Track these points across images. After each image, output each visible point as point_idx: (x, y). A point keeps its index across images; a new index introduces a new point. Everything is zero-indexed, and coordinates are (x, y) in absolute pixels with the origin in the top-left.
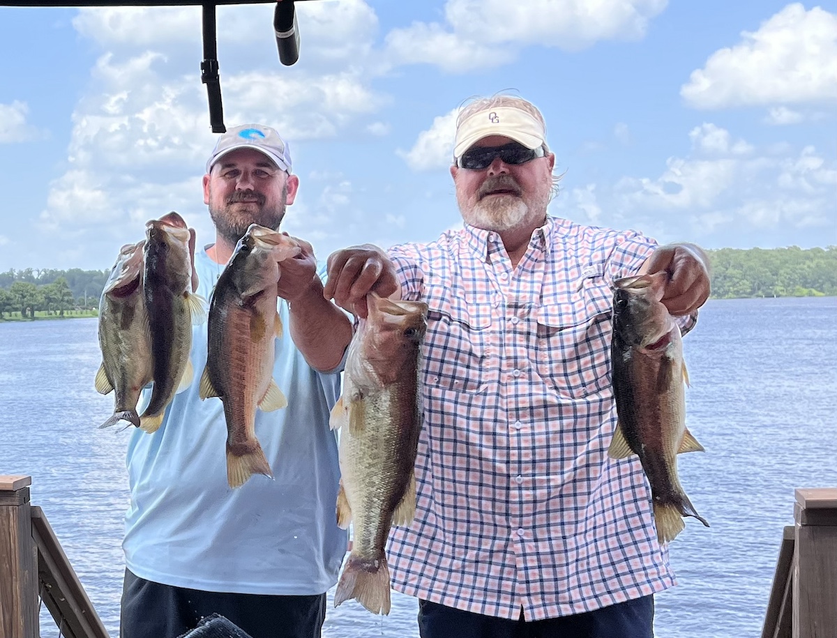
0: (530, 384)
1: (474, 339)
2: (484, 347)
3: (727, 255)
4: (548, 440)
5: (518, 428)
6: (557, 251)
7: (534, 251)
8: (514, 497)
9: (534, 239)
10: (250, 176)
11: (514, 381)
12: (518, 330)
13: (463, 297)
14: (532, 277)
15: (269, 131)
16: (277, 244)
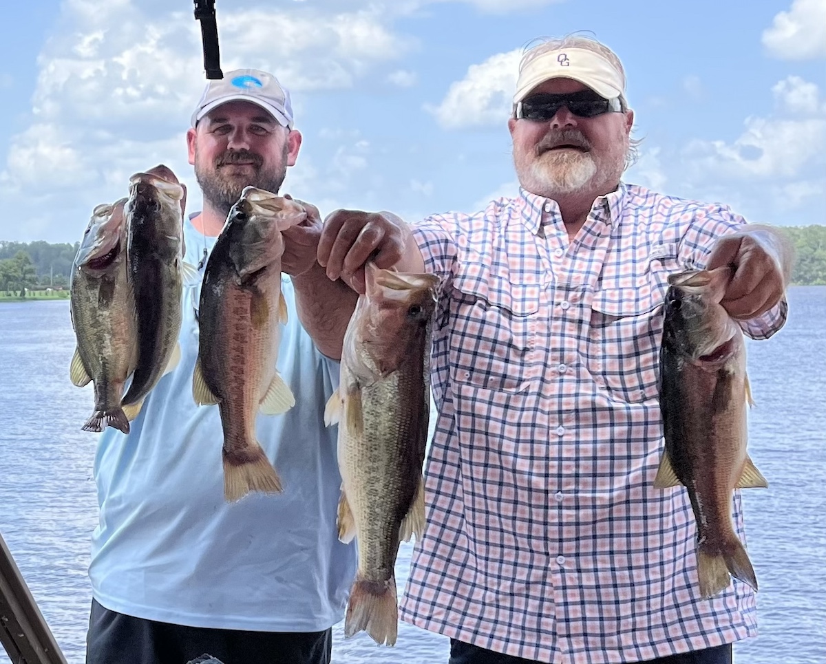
0: (578, 381)
1: (517, 327)
2: (528, 337)
3: (816, 233)
4: (595, 450)
5: (560, 434)
6: (626, 225)
7: (595, 223)
8: (553, 518)
9: (595, 209)
10: (244, 132)
11: (558, 378)
12: (567, 317)
13: (507, 276)
14: (592, 255)
15: (267, 78)
16: (280, 209)
